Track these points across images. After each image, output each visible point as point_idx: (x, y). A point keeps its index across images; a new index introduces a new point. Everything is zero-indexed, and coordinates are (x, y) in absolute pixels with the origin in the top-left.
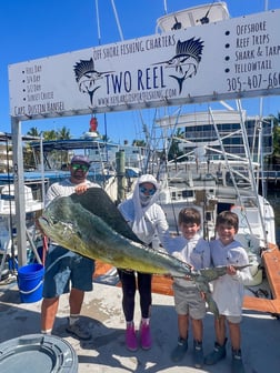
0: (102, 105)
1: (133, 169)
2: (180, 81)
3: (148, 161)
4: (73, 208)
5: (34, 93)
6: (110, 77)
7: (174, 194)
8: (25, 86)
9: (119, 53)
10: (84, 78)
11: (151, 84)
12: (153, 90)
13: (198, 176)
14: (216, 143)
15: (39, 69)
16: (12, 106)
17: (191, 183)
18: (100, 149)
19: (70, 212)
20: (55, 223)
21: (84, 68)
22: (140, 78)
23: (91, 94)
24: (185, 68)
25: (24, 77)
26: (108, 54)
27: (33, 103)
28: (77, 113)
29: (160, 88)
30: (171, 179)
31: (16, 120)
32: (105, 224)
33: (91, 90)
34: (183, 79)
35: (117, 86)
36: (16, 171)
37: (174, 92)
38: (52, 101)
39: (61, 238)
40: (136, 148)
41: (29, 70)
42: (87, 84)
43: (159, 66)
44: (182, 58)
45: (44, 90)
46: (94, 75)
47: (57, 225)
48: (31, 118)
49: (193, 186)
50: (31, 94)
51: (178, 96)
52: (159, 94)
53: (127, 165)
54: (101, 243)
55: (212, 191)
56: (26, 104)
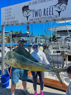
0: (31, 21)
1: (40, 43)
2: (59, 12)
3: (46, 41)
4: (14, 54)
5: (9, 17)
6: (34, 12)
7: (54, 52)
8: (6, 15)
9: (38, 3)
10: (25, 12)
11: (48, 14)
12: (49, 16)
13: (62, 47)
14: (68, 36)
15: (11, 9)
16: (2, 21)
17: (60, 49)
18: (30, 37)
19: (13, 56)
20: (9, 59)
21: (25, 8)
22: (44, 12)
23: (27, 17)
24: (61, 8)
25: (6, 12)
26: (33, 4)
27: (8, 21)
28: (22, 24)
29: (52, 15)
30: (53, 47)
31: (3, 26)
32: (25, 57)
33: (27, 16)
34: (60, 11)
35: (36, 14)
36: (2, 43)
37: (57, 16)
38: (14, 20)
39: (12, 64)
40: (42, 37)
41: (8, 10)
42: (26, 14)
43: (51, 7)
44: (60, 4)
45: (12, 16)
46: (29, 11)
47: (10, 60)
48: (7, 25)
49: (60, 50)
50: (8, 17)
51: (58, 18)
52: (51, 17)
53: (38, 42)
54: (25, 63)
55: (66, 51)
56: (6, 21)
